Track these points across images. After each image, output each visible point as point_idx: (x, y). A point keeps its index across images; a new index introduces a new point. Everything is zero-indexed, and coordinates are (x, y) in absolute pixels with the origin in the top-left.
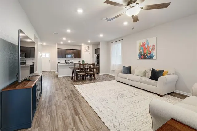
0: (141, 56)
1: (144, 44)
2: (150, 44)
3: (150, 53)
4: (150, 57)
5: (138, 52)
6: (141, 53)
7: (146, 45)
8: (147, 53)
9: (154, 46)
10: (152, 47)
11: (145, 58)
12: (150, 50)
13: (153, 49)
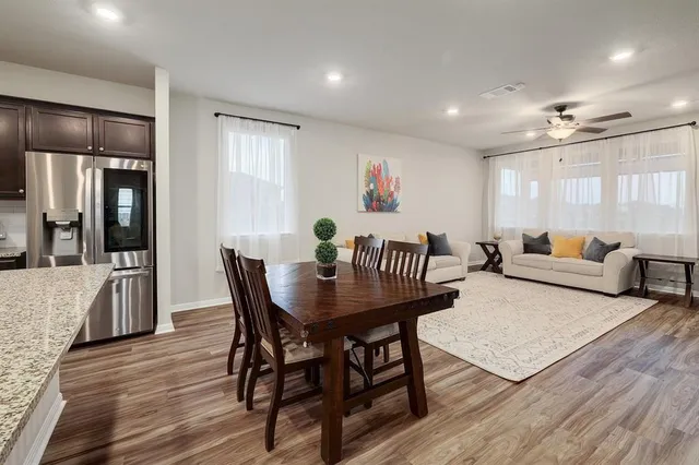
0: (372, 200)
1: (379, 171)
2: (391, 174)
3: (391, 195)
4: (392, 208)
5: (363, 191)
6: (370, 194)
7: (383, 173)
8: (384, 195)
9: (397, 179)
10: (394, 180)
11: (380, 209)
12: (392, 189)
13: (397, 187)
